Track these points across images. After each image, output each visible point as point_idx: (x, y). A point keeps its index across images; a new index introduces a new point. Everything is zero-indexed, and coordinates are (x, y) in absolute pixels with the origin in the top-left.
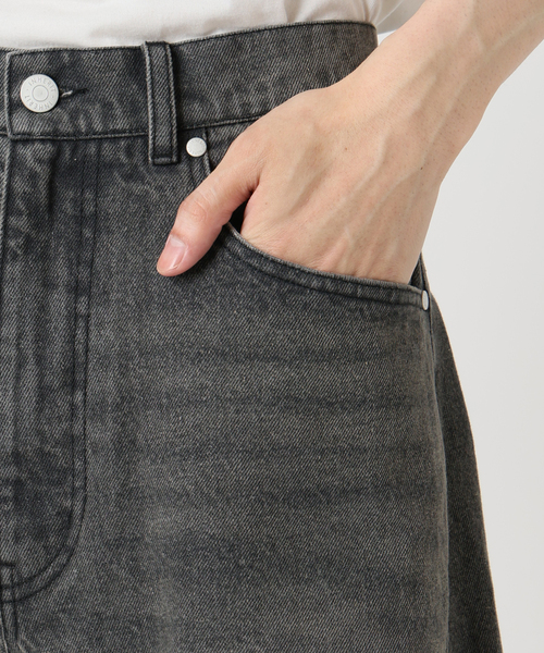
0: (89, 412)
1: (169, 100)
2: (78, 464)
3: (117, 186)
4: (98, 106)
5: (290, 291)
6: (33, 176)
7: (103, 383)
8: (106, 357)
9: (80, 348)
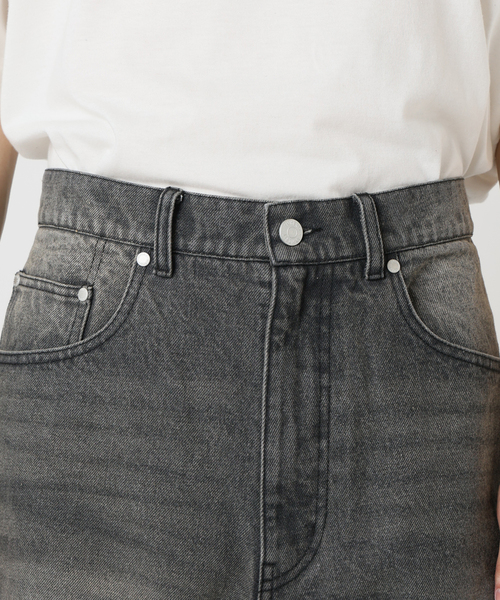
0: (332, 454)
1: (377, 234)
2: (322, 491)
3: (345, 295)
4: (330, 240)
5: (460, 365)
6: (293, 291)
7: (341, 433)
8: (344, 415)
9: (324, 410)
